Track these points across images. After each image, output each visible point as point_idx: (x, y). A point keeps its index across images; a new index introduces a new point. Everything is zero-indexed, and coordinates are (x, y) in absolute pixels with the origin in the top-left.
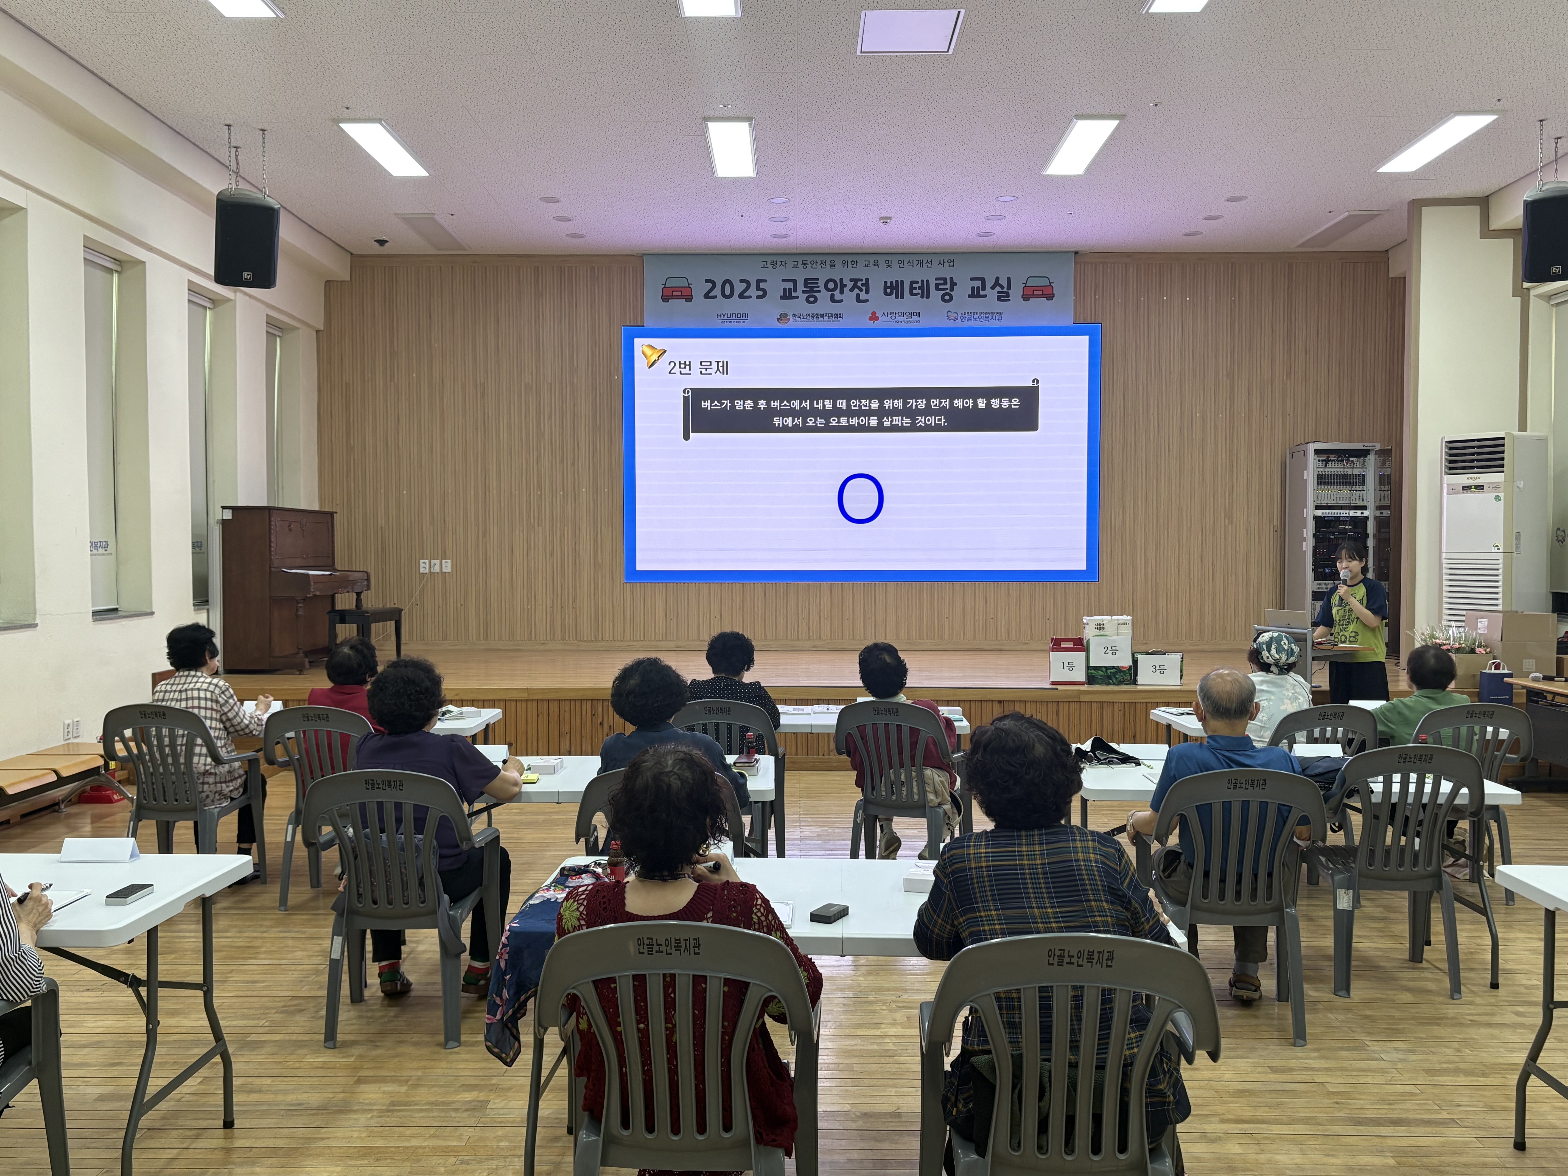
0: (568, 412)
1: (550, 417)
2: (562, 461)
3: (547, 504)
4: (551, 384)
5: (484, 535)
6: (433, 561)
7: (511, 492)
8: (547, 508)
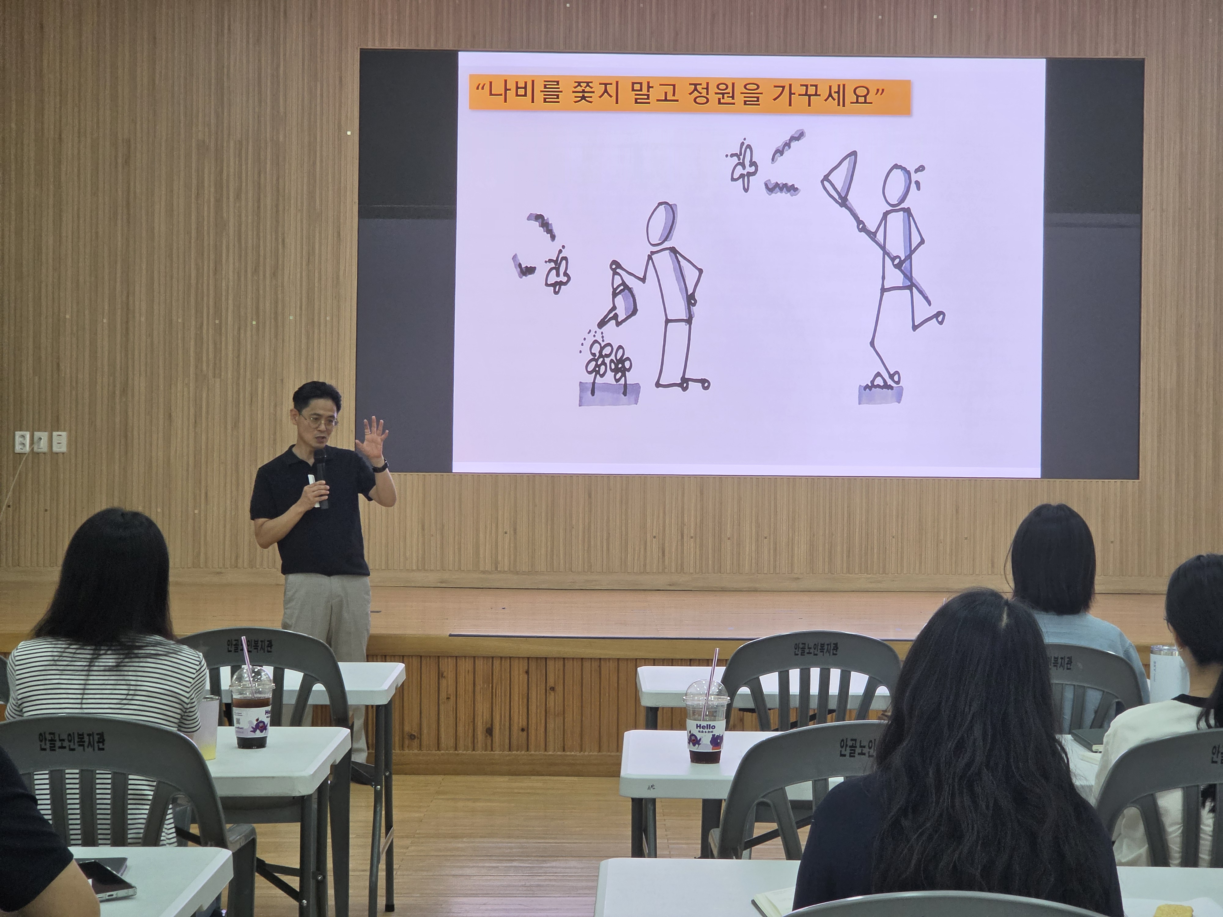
0: (268, 189)
1: (238, 197)
2: (256, 271)
3: (230, 340)
4: (241, 143)
5: (124, 391)
6: (37, 434)
7: (171, 321)
8: (230, 348)
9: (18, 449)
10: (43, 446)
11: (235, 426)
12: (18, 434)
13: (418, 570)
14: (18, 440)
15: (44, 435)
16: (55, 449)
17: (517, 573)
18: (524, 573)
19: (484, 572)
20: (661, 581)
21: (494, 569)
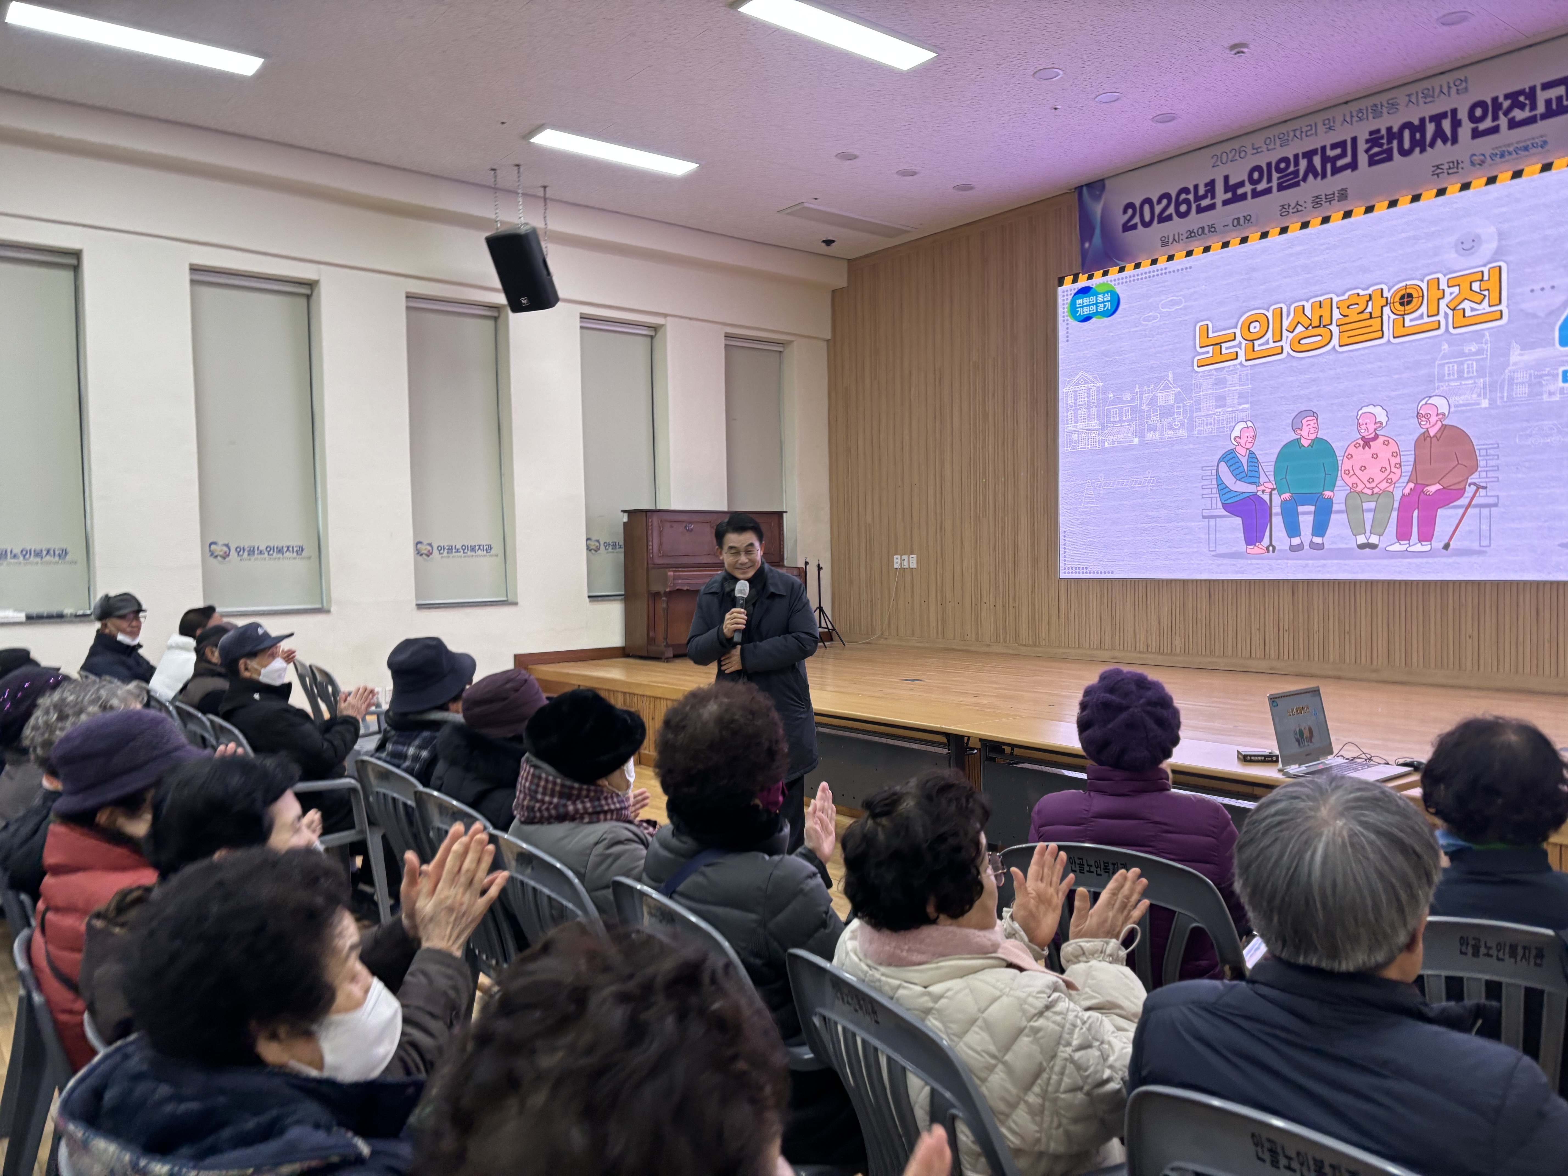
1: (994, 397)
3: (991, 492)
5: (941, 530)
6: (903, 557)
7: (962, 483)
8: (991, 497)
9: (896, 566)
10: (905, 564)
11: (995, 549)
12: (895, 556)
13: (1097, 649)
14: (895, 561)
15: (905, 557)
16: (911, 566)
17: (1162, 654)
18: (1167, 654)
19: (1140, 652)
20: (1263, 665)
21: (1145, 650)
